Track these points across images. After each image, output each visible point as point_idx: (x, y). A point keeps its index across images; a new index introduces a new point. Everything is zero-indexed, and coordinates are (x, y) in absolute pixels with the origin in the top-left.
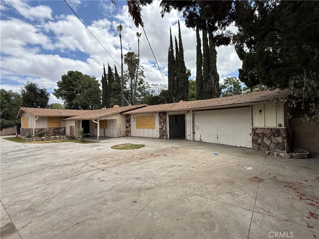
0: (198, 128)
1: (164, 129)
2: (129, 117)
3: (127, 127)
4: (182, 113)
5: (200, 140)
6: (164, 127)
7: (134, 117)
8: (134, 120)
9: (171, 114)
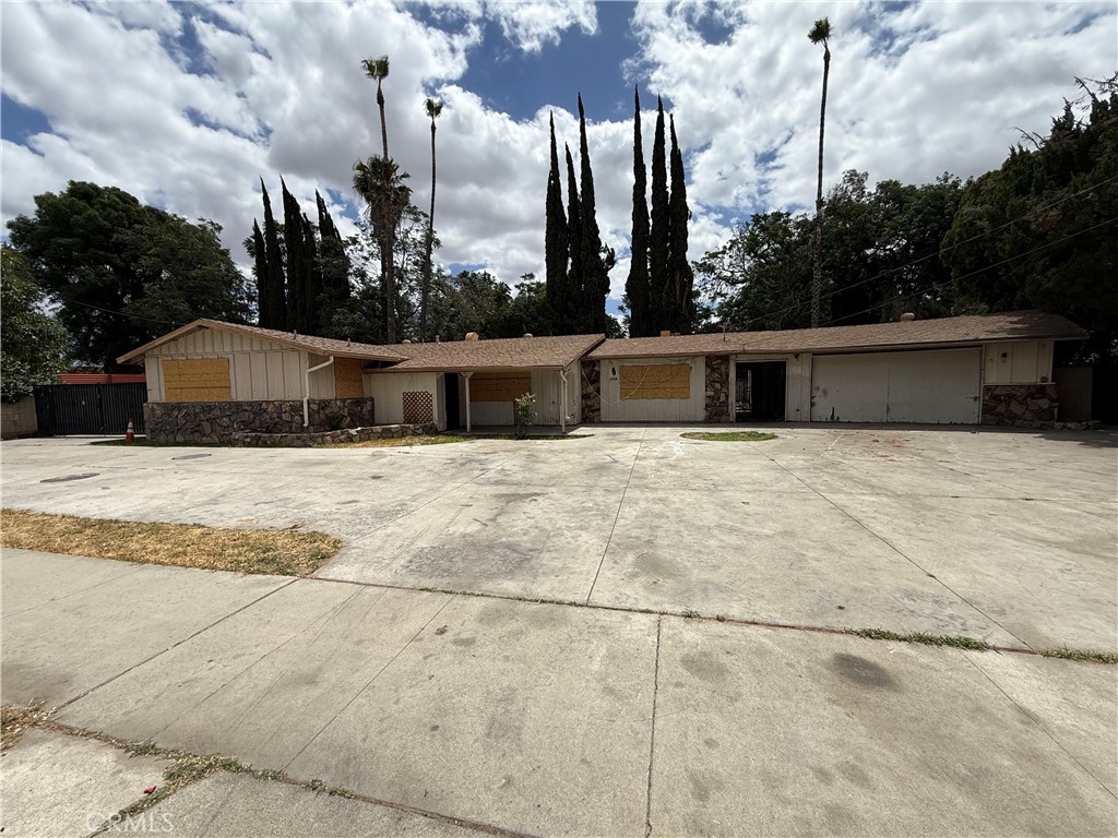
0: (825, 393)
1: (723, 398)
2: (597, 368)
3: (585, 397)
4: (778, 358)
5: (832, 417)
6: (723, 395)
7: (613, 370)
8: (611, 376)
9: (743, 359)
